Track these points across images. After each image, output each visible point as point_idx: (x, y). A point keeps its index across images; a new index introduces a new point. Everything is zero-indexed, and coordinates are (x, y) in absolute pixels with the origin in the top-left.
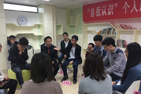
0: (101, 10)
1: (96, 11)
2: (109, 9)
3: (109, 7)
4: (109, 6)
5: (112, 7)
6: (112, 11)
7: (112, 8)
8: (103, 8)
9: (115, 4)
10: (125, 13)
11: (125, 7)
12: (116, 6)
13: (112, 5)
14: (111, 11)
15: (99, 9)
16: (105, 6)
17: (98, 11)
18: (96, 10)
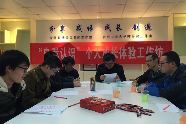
3: (70, 50)
8: (62, 50)
11: (88, 52)
12: (78, 50)
14: (72, 55)
16: (65, 48)
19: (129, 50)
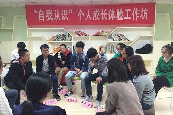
0: (53, 13)
1: (47, 15)
2: (62, 14)
3: (63, 12)
4: (63, 10)
5: (66, 12)
6: (67, 17)
7: (66, 14)
8: (56, 12)
9: (69, 10)
10: (81, 20)
11: (80, 14)
12: (71, 12)
13: (67, 11)
14: (65, 17)
15: (51, 12)
16: (58, 10)
17: (49, 14)
18: (47, 13)
19: (117, 11)
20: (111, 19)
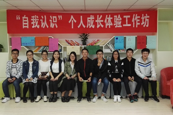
0: (40, 20)
1: (32, 21)
11: (71, 21)
12: (60, 18)
13: (56, 17)
14: (54, 24)
15: (37, 18)
16: (45, 16)
17: (34, 21)
20: (108, 26)
